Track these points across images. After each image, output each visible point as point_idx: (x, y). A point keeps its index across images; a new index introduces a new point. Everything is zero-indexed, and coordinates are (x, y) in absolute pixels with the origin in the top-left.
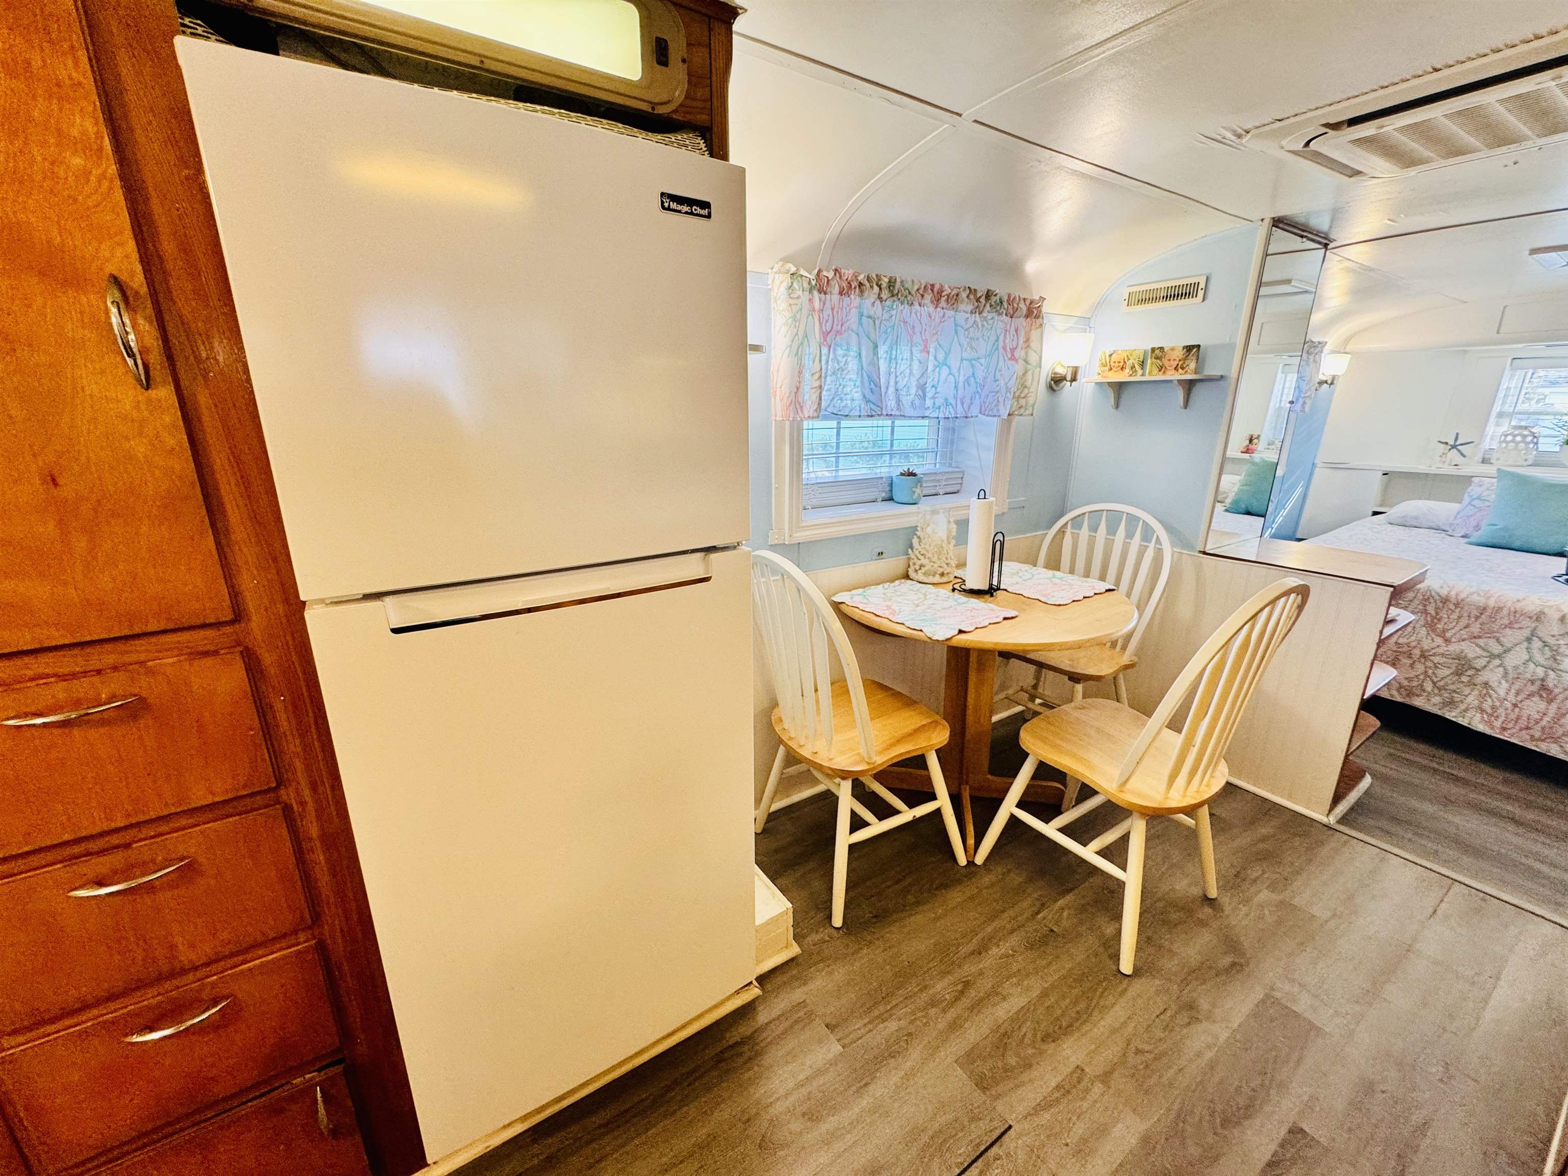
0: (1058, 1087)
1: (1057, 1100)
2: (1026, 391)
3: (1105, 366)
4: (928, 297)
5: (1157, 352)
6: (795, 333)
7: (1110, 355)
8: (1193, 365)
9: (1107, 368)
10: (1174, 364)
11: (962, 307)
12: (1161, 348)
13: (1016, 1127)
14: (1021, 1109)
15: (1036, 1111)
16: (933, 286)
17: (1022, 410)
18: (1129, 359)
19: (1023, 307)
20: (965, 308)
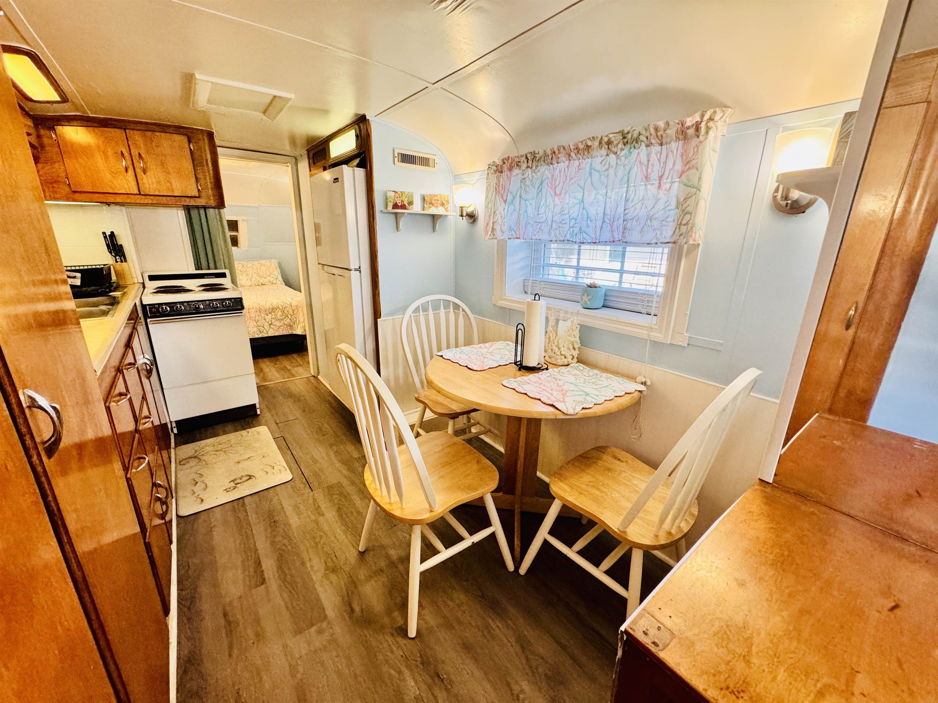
0: (319, 507)
1: (315, 505)
2: (687, 217)
4: (562, 157)
11: (594, 153)
13: (311, 493)
14: (316, 495)
15: (315, 500)
16: (564, 147)
19: (672, 131)
20: (598, 154)
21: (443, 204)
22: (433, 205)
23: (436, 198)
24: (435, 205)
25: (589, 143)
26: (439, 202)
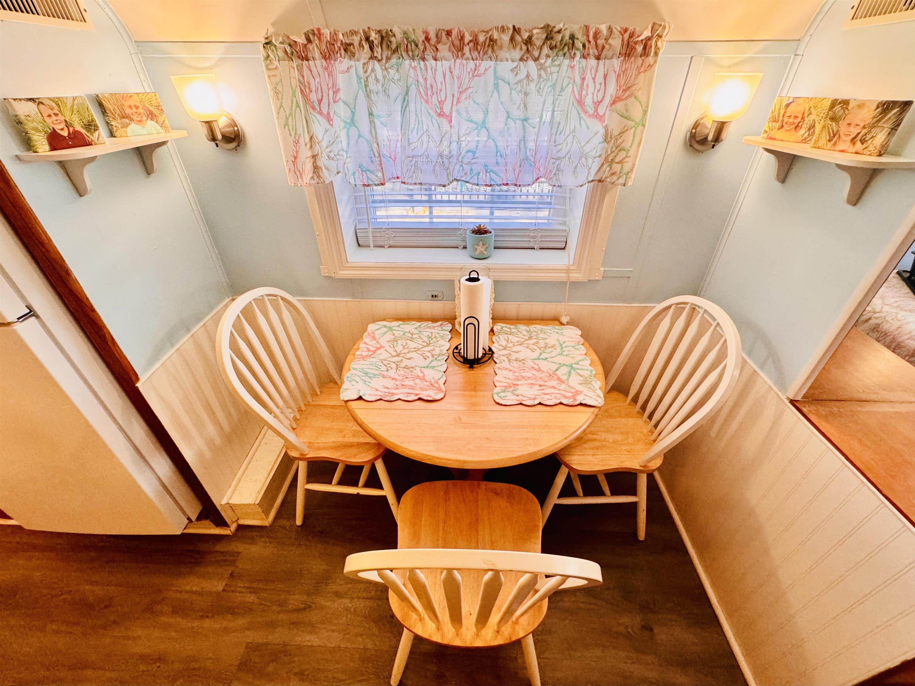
2: (623, 154)
3: (775, 121)
4: (444, 50)
5: (837, 108)
6: (279, 106)
7: (788, 105)
8: (880, 137)
9: (778, 125)
10: (854, 131)
11: (504, 54)
12: (846, 103)
16: (449, 33)
17: (615, 178)
18: (810, 114)
19: (616, 43)
20: (508, 55)
21: (151, 116)
22: (132, 120)
23: (131, 102)
24: (135, 117)
25: (496, 36)
26: (141, 110)
